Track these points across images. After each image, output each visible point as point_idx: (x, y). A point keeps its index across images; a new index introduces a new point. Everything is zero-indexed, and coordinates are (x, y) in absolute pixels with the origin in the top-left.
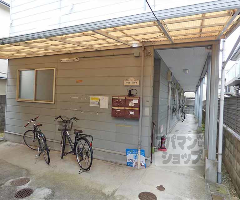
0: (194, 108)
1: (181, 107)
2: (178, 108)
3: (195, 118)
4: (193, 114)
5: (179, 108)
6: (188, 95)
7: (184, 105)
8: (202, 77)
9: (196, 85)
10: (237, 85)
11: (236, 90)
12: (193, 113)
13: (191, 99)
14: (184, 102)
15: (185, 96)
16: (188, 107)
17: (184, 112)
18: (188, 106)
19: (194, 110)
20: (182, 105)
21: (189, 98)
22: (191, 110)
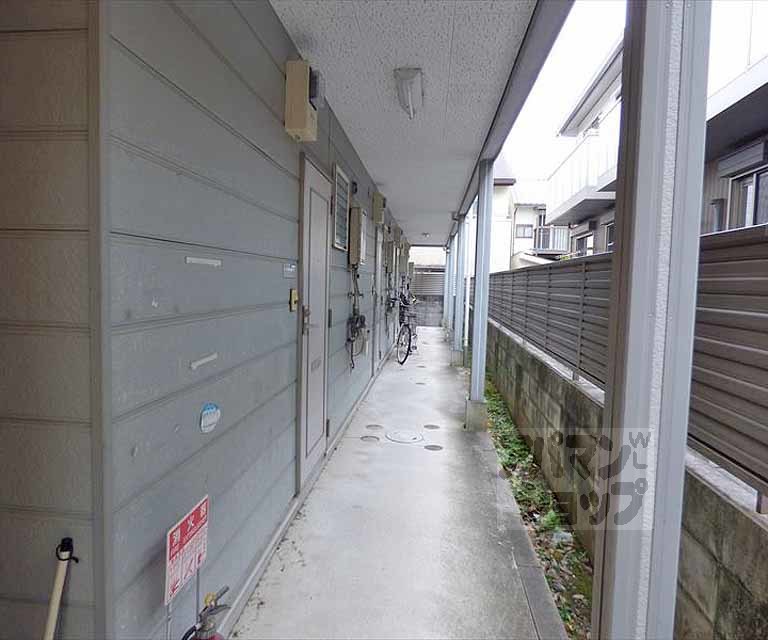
0: (442, 305)
1: (397, 303)
2: (381, 309)
3: (448, 341)
4: (441, 326)
5: (389, 309)
6: (421, 256)
7: (410, 295)
8: (487, 155)
9: (453, 213)
10: (580, 222)
11: (575, 240)
12: (437, 321)
13: (433, 270)
14: (407, 282)
15: (410, 261)
16: (424, 303)
17: (407, 326)
18: (424, 298)
19: (442, 312)
20: (402, 296)
21: (427, 270)
22: (432, 312)
